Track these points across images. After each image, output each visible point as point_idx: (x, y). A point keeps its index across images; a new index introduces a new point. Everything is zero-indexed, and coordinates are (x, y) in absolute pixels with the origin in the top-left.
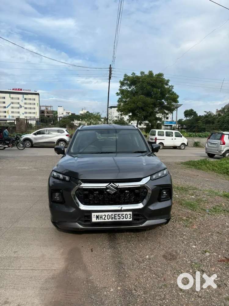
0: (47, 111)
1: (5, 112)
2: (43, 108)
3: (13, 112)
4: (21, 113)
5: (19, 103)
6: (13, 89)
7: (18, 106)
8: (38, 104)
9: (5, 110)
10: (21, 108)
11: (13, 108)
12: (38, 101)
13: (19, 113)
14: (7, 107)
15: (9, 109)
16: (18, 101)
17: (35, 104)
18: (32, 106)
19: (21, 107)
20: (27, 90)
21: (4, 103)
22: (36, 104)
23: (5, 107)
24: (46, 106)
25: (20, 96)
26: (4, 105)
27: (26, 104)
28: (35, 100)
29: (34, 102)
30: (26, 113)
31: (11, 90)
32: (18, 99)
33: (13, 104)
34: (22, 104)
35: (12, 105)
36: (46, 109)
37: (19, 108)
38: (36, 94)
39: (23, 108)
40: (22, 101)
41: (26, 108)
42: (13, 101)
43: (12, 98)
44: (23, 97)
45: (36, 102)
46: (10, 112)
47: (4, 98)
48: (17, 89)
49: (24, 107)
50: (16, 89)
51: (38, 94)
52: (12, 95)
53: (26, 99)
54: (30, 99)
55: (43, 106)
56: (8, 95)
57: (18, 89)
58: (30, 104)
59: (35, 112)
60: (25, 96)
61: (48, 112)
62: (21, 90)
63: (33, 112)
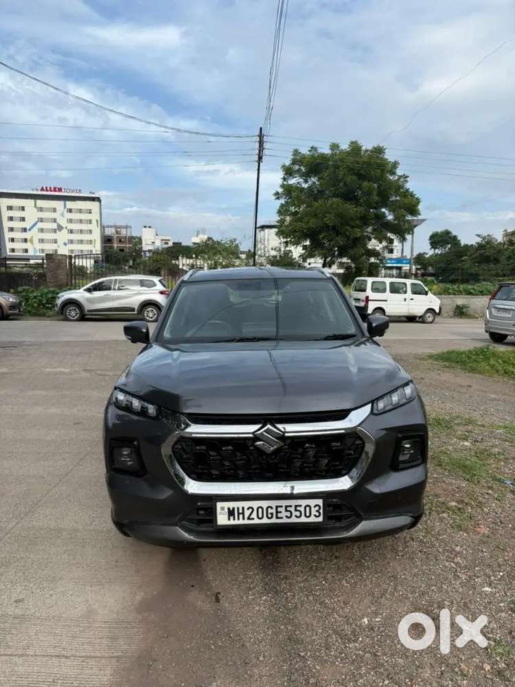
0: (118, 237)
1: (26, 240)
2: (109, 232)
3: (42, 241)
4: (60, 242)
5: (55, 220)
6: (42, 189)
7: (54, 226)
8: (97, 221)
9: (24, 235)
10: (60, 231)
11: (42, 230)
12: (99, 216)
13: (55, 241)
14: (30, 229)
15: (34, 234)
16: (52, 215)
17: (90, 222)
18: (84, 227)
19: (60, 228)
20: (73, 191)
21: (23, 219)
22: (94, 222)
23: (25, 230)
24: (116, 227)
25: (58, 204)
26: (22, 225)
27: (70, 221)
28: (90, 213)
29: (88, 216)
30: (71, 242)
31: (37, 190)
32: (54, 210)
33: (42, 222)
34: (63, 223)
35: (40, 225)
36: (117, 232)
37: (55, 232)
38: (93, 199)
39: (65, 231)
40: (62, 215)
41: (71, 232)
42: (42, 215)
43: (41, 209)
44: (65, 207)
45: (95, 216)
46: (36, 241)
47: (23, 209)
48: (50, 188)
49: (66, 228)
50: (48, 189)
51: (98, 199)
52: (40, 203)
53: (70, 211)
54: (80, 211)
55: (108, 227)
56: (32, 202)
57: (52, 189)
58: (81, 221)
59: (91, 241)
60: (70, 204)
61: (120, 241)
62: (60, 190)
63: (88, 240)
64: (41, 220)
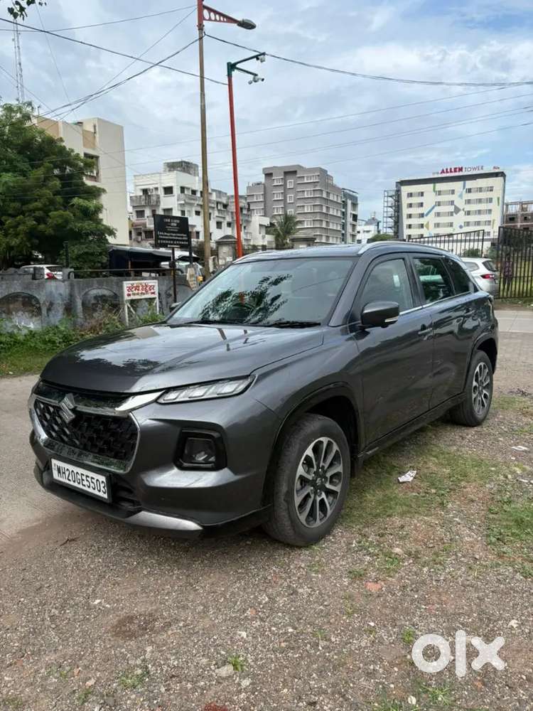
0: (522, 215)
1: (422, 226)
2: (513, 210)
3: (437, 225)
4: (456, 225)
5: (452, 203)
6: (443, 172)
7: (452, 209)
8: (498, 199)
9: (422, 221)
10: (456, 214)
11: (438, 214)
12: (501, 192)
13: (451, 225)
14: (427, 214)
15: (431, 219)
16: (451, 198)
17: (490, 200)
18: (483, 207)
19: (457, 210)
20: (475, 169)
21: (421, 205)
22: (495, 200)
23: (422, 215)
24: (522, 204)
25: (457, 186)
26: (420, 210)
27: (469, 202)
28: (491, 190)
29: (489, 195)
30: (468, 224)
31: (438, 173)
32: (453, 192)
33: (439, 205)
34: (460, 203)
35: (437, 209)
36: (523, 209)
37: (452, 215)
38: (496, 175)
39: (462, 213)
40: (461, 196)
41: (468, 213)
42: (440, 198)
43: (440, 193)
44: (464, 187)
45: (495, 195)
46: (432, 226)
47: (422, 194)
48: (451, 169)
49: (463, 210)
50: (449, 170)
51: (502, 174)
52: (439, 186)
53: (469, 191)
54: (480, 190)
55: (512, 204)
56: (431, 186)
57: (453, 170)
58: (480, 201)
59: (490, 221)
60: (469, 184)
61: (525, 218)
62: (461, 169)
63: (486, 222)
64: (439, 204)
